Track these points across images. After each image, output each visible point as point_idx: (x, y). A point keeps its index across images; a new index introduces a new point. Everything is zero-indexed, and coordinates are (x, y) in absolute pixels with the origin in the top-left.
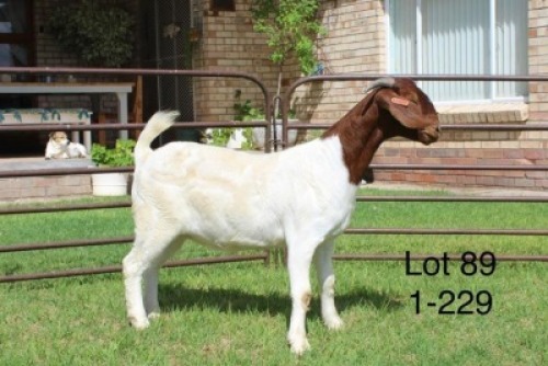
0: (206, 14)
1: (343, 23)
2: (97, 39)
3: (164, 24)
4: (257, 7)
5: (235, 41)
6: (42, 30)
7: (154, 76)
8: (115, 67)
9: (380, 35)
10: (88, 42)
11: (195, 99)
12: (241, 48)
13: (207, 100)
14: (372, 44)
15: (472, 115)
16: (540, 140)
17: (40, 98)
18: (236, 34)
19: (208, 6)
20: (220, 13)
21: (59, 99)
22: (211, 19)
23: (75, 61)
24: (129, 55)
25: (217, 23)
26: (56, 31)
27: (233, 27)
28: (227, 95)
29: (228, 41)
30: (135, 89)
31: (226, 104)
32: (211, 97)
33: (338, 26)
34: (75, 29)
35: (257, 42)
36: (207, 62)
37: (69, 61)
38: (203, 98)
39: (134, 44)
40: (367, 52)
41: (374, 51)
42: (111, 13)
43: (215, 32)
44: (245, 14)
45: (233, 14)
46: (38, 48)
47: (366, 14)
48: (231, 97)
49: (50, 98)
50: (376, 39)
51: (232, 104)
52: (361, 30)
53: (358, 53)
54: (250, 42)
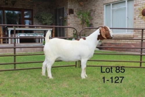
0: (68, 15)
1: (96, 17)
2: (46, 19)
3: (59, 16)
4: (78, 13)
5: (73, 20)
6: (34, 17)
7: (57, 27)
8: (49, 25)
9: (103, 19)
10: (44, 20)
11: (65, 32)
12: (75, 22)
13: (68, 32)
14: (101, 21)
15: (122, 36)
16: (136, 42)
17: (34, 31)
18: (74, 19)
19: (68, 13)
20: (71, 14)
21: (38, 31)
22: (69, 16)
23: (41, 24)
24: (52, 23)
25: (70, 16)
26: (37, 18)
27: (73, 17)
28: (72, 31)
29: (72, 20)
30: (53, 29)
31: (71, 33)
32: (68, 31)
33: (95, 17)
34: (41, 17)
35: (78, 20)
36: (68, 24)
37: (40, 24)
38: (67, 32)
39: (53, 20)
40: (100, 23)
41: (102, 22)
42: (49, 14)
43: (69, 18)
44: (76, 15)
45: (73, 15)
46: (34, 21)
47: (100, 15)
48: (73, 32)
49: (36, 31)
50: (102, 20)
51: (73, 33)
52: (99, 18)
53: (99, 23)
54: (77, 20)
